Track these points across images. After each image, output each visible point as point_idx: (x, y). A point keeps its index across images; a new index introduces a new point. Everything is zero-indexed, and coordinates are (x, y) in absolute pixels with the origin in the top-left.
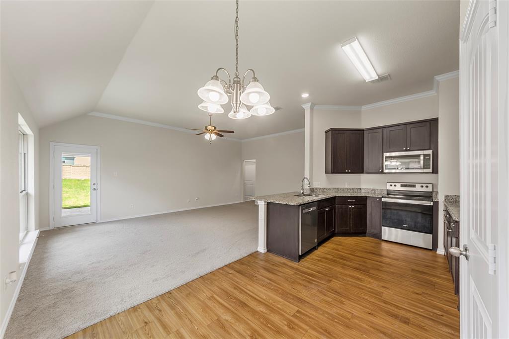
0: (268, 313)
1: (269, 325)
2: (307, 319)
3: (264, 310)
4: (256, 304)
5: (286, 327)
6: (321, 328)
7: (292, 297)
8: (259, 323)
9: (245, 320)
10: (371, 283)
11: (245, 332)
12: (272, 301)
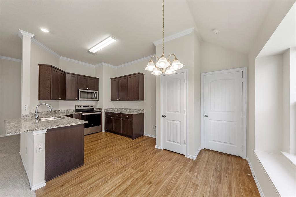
0: (133, 179)
1: (142, 178)
2: (137, 166)
3: (130, 181)
4: (124, 185)
5: (142, 172)
6: (142, 163)
7: (121, 170)
8: (140, 182)
9: (138, 189)
10: (117, 148)
11: (147, 187)
12: (123, 177)
